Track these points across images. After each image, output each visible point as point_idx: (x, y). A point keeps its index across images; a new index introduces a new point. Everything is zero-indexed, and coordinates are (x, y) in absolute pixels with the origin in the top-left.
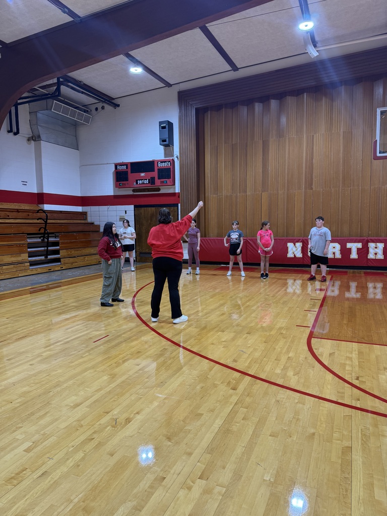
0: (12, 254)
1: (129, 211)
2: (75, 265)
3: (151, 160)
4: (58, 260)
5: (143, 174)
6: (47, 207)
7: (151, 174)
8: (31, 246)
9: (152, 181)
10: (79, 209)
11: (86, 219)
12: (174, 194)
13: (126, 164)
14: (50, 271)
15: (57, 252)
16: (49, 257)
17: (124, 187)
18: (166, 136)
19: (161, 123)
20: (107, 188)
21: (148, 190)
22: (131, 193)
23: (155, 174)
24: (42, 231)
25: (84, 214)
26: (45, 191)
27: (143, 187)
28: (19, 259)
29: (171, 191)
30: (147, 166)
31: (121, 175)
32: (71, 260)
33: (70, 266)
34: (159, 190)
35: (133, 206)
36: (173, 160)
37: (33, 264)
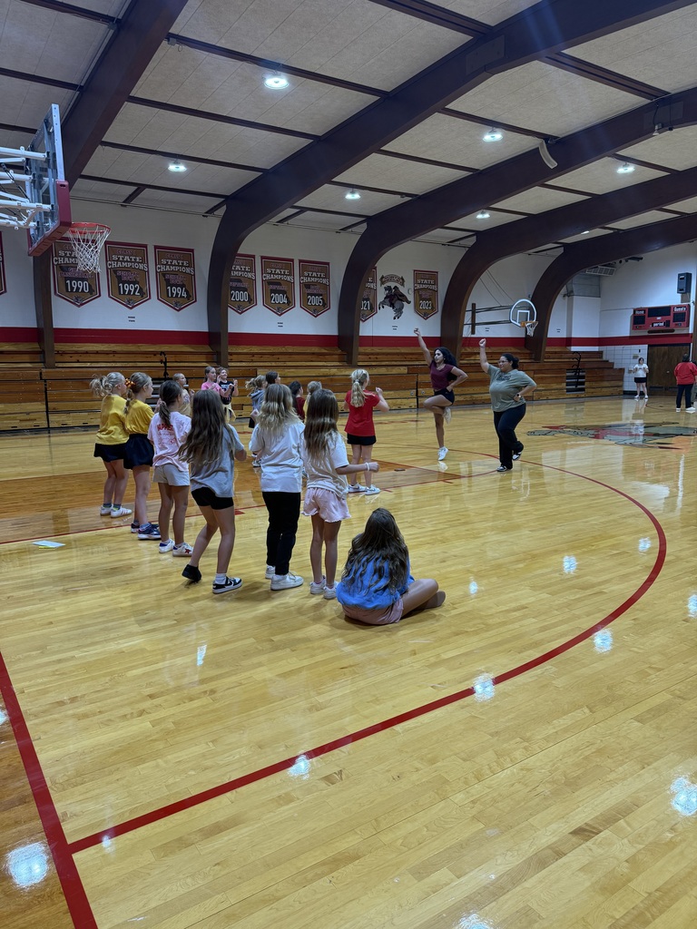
0: (558, 383)
1: (643, 350)
2: (594, 394)
3: (668, 305)
4: (583, 390)
5: (659, 318)
6: (574, 349)
7: (667, 318)
8: (568, 378)
9: (667, 324)
10: (596, 349)
11: (602, 357)
12: (688, 335)
13: (644, 310)
14: (578, 397)
15: (583, 383)
16: (579, 387)
17: (640, 328)
18: (684, 286)
19: (680, 275)
20: (625, 330)
21: (663, 331)
22: (647, 334)
23: (671, 318)
24: (575, 367)
25: (600, 353)
26: (573, 336)
27: (658, 328)
28: (561, 386)
29: (685, 332)
30: (664, 311)
31: (638, 320)
32: (592, 390)
33: (590, 395)
34: (673, 331)
35: (647, 346)
36: (689, 305)
37: (568, 391)
